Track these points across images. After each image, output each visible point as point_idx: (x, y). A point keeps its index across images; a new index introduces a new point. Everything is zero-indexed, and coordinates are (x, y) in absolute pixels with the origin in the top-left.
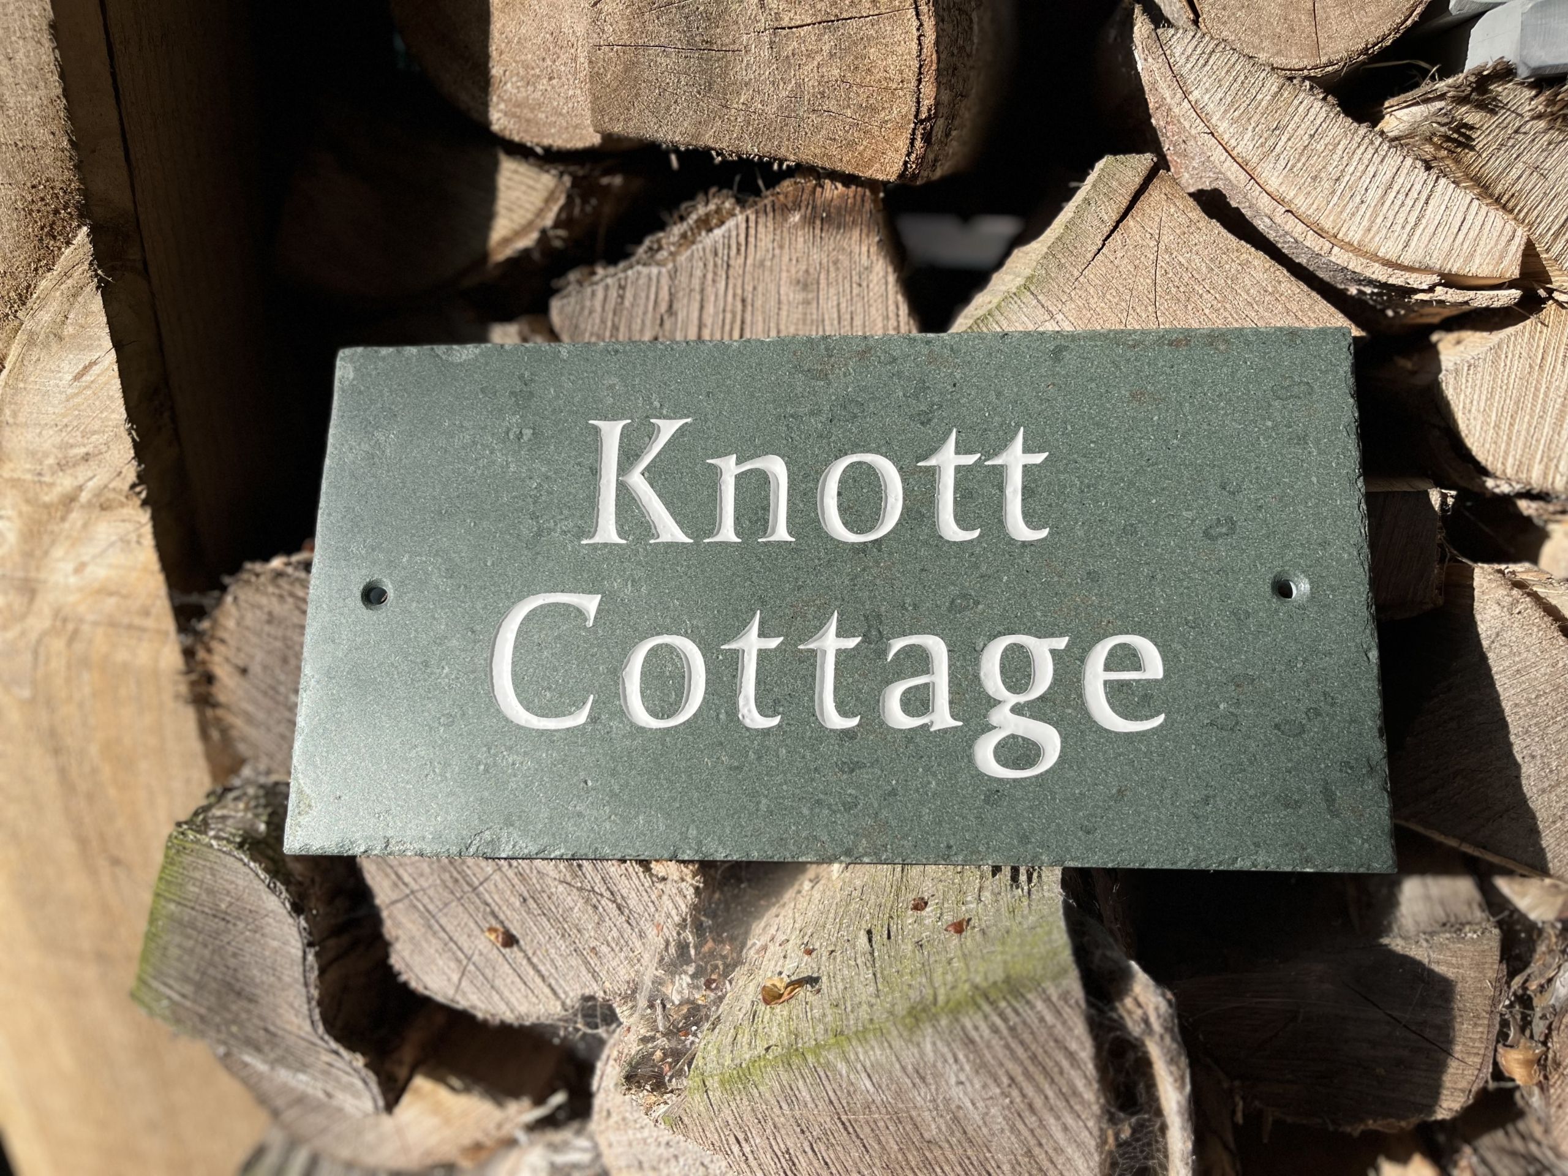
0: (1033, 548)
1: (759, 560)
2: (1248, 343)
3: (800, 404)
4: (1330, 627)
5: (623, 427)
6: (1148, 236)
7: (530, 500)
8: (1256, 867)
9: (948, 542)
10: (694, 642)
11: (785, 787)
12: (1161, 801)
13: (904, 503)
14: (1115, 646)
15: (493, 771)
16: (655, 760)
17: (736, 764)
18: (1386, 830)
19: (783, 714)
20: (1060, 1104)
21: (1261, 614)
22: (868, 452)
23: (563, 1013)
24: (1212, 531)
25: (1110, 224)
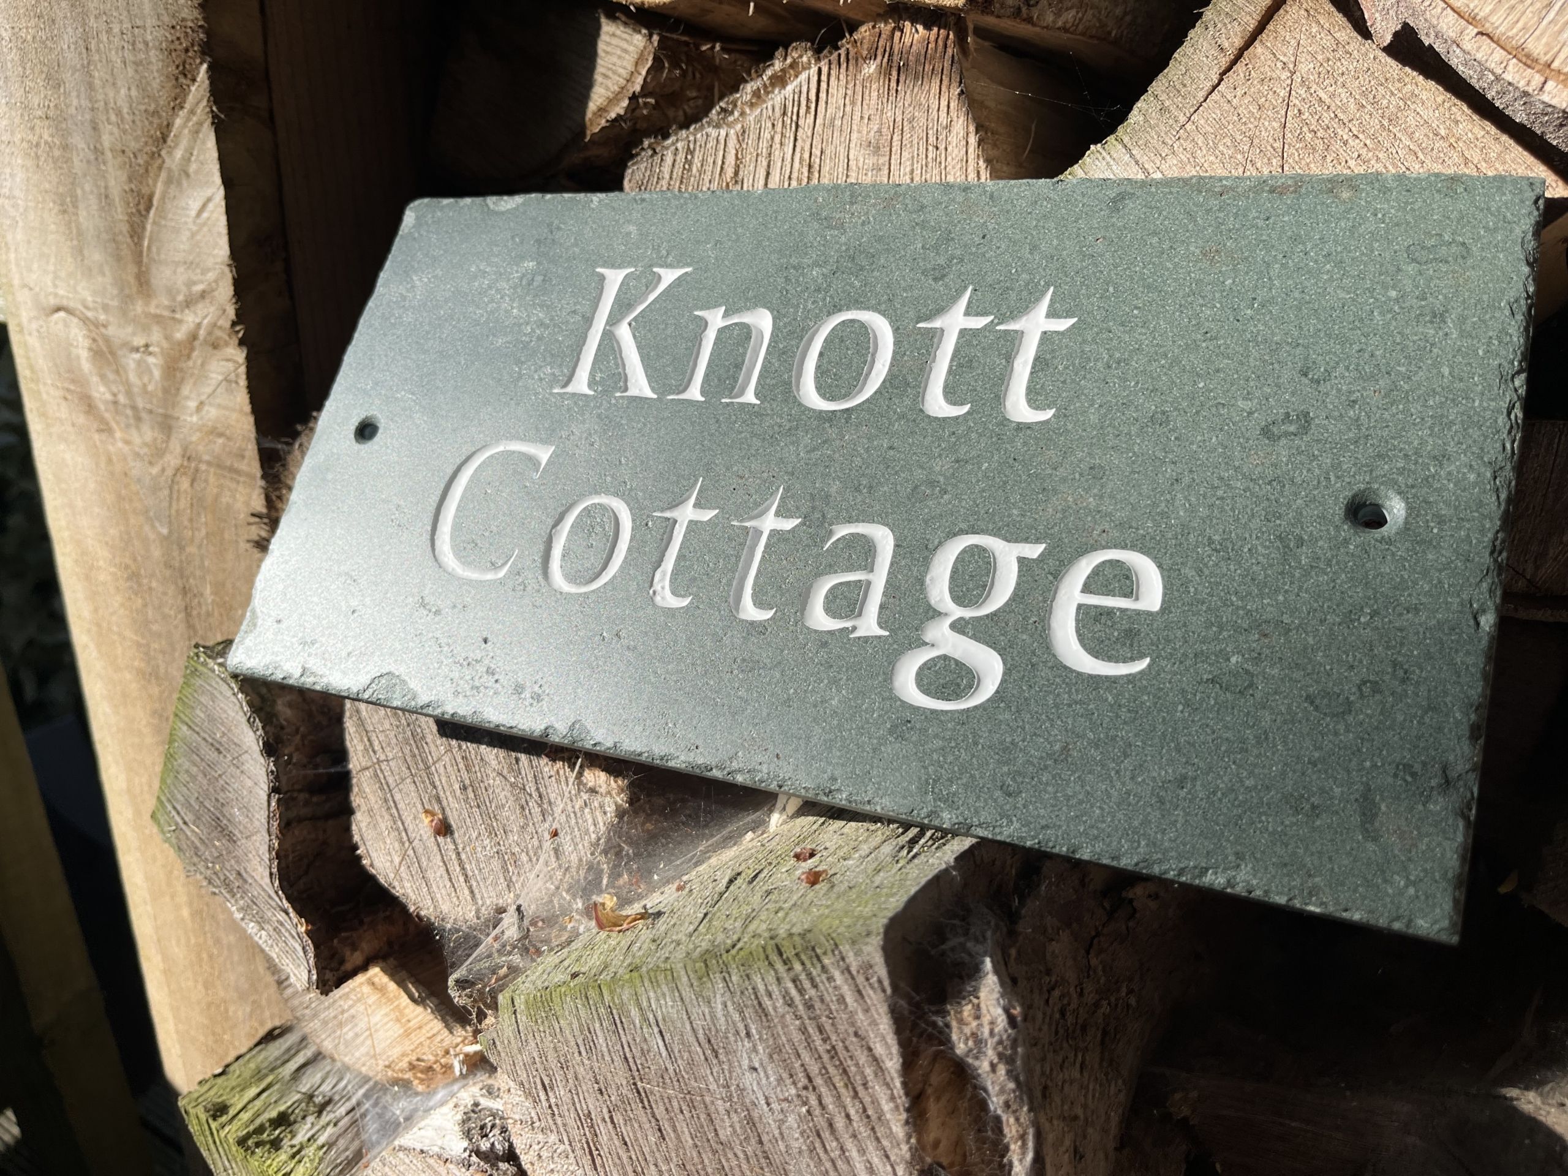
0: (1029, 432)
1: (717, 422)
2: (1385, 190)
4: (1425, 573)
5: (626, 276)
6: (1280, 65)
8: (1233, 887)
9: (929, 417)
10: (629, 505)
12: (1117, 772)
13: (890, 370)
14: (1104, 563)
17: (632, 643)
18: (1450, 875)
19: (695, 595)
20: (864, 1132)
21: (1320, 543)
22: (865, 309)
23: (475, 920)
24: (1275, 430)
25: (1231, 52)
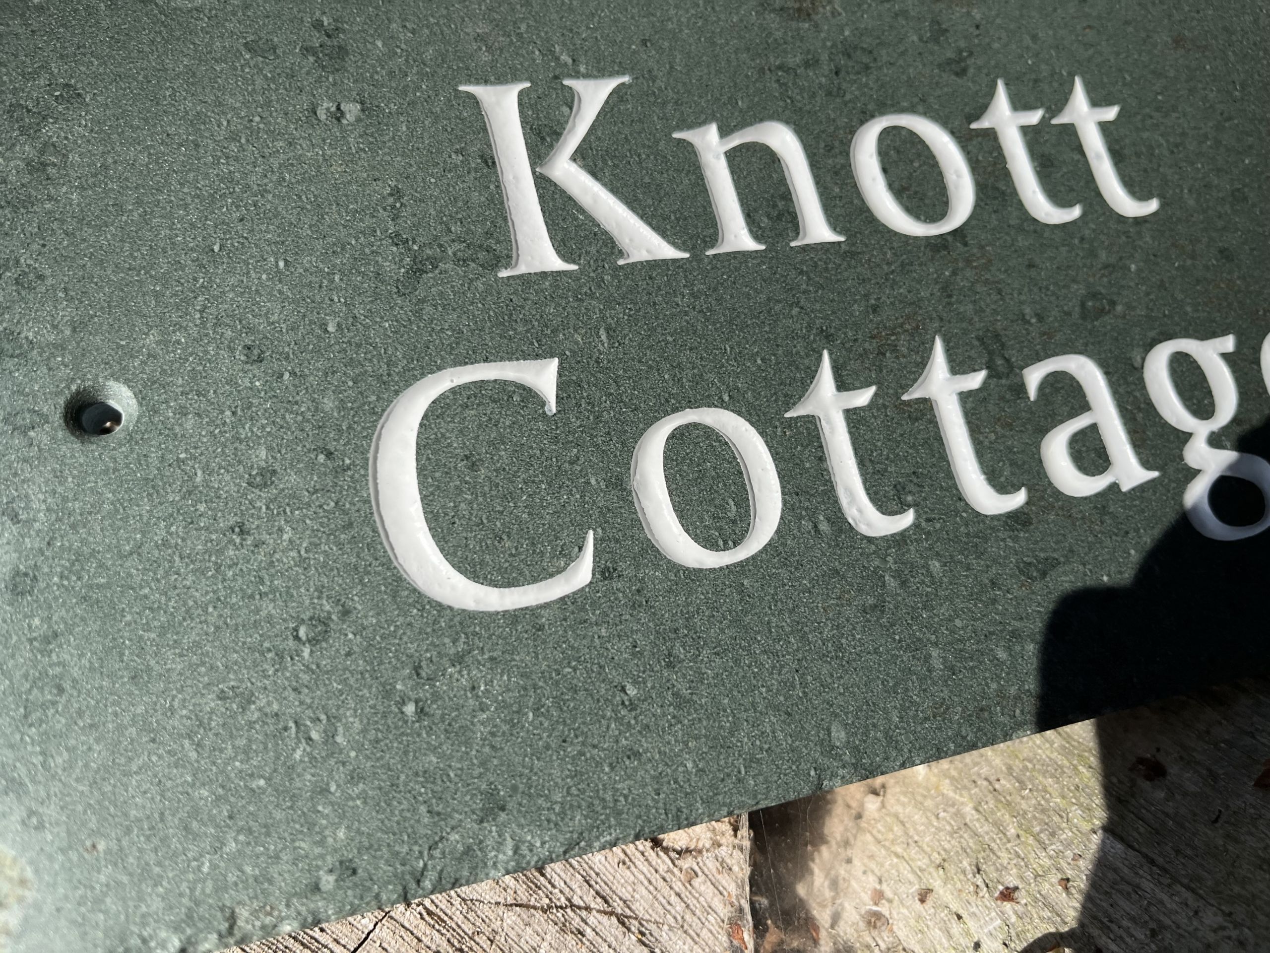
1: (802, 272)
3: (785, 51)
5: (521, 94)
7: (382, 214)
9: (1047, 225)
10: (739, 413)
11: (958, 623)
15: (434, 709)
16: (736, 622)
17: (871, 601)
19: (916, 505)
22: (901, 112)
